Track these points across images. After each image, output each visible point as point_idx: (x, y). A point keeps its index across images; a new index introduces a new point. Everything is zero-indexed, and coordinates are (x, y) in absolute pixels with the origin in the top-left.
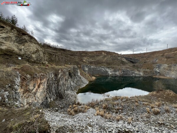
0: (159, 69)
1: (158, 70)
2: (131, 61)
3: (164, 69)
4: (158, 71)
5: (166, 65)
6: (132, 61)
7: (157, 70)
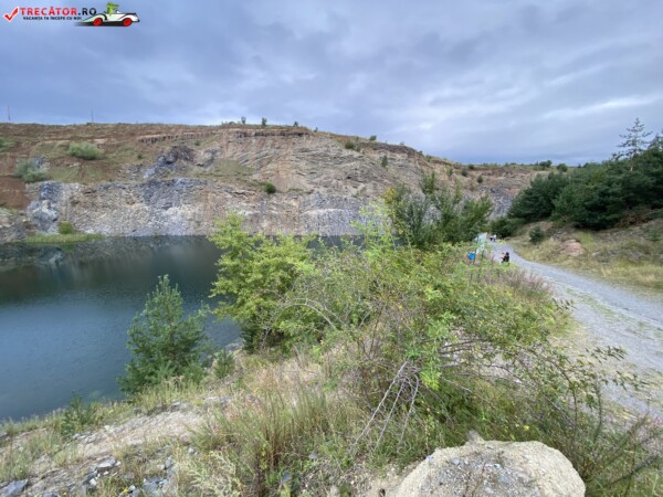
1: (49, 208)
3: (74, 203)
4: (53, 214)
5: (77, 186)
7: (45, 210)
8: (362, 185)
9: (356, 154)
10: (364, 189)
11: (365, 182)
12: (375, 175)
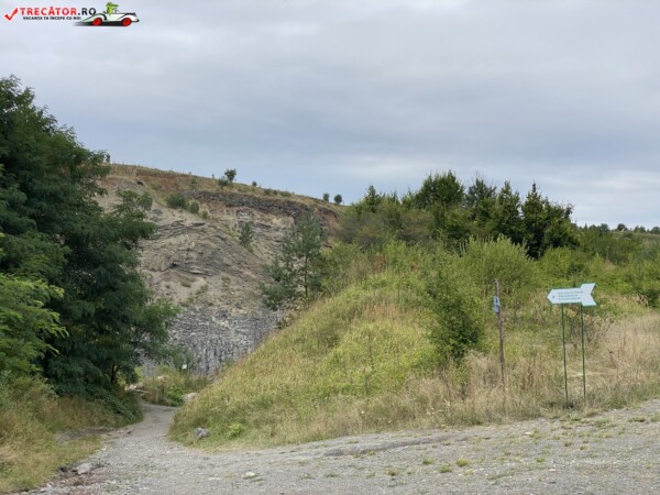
8: (201, 282)
9: (189, 219)
10: (204, 289)
11: (205, 275)
12: (226, 261)
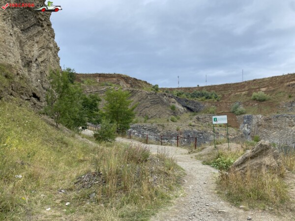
0: (249, 127)
2: (188, 108)
4: (248, 131)
6: (189, 106)
7: (246, 129)
